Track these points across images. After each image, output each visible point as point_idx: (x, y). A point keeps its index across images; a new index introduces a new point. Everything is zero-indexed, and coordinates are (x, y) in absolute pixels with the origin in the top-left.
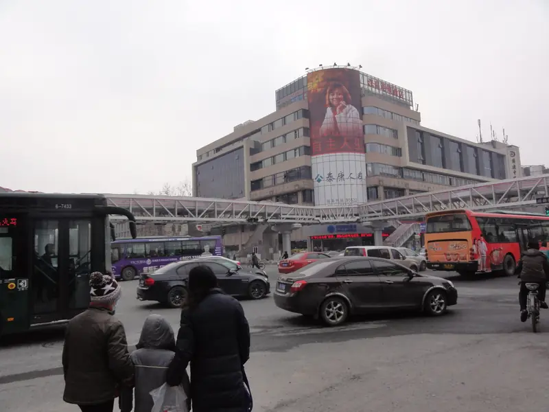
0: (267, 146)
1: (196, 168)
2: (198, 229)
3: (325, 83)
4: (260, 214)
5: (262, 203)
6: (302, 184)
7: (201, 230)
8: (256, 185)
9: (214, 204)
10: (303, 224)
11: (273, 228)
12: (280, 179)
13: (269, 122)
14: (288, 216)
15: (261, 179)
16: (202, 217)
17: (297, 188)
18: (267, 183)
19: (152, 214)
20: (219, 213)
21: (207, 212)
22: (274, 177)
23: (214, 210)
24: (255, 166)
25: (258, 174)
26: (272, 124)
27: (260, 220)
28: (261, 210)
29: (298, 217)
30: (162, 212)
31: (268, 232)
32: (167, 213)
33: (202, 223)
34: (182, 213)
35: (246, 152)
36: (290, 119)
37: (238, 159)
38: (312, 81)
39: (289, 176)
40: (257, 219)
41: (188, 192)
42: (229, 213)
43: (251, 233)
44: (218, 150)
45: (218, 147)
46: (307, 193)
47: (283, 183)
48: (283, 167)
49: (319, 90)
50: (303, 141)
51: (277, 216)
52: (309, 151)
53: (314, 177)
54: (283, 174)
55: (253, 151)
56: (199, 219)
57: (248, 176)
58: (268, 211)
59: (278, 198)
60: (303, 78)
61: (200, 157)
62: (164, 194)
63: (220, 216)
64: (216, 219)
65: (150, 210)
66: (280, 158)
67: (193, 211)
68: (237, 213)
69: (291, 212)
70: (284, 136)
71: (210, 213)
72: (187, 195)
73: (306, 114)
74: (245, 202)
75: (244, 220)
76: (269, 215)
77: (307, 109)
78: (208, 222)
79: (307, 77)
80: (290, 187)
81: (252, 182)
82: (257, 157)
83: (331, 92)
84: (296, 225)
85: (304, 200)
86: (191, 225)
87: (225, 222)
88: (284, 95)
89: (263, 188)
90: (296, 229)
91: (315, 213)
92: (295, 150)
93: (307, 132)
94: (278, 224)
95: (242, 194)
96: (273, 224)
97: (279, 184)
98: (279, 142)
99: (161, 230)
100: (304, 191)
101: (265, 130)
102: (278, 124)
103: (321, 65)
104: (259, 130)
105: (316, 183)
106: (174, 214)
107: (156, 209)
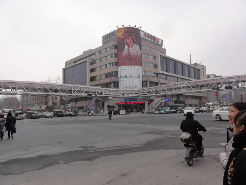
0: (98, 61)
1: (64, 70)
2: (64, 99)
3: (125, 34)
4: (93, 92)
5: (94, 87)
6: (114, 79)
7: (66, 99)
8: (93, 79)
9: (72, 87)
10: (113, 97)
11: (99, 99)
12: (104, 77)
13: (99, 50)
14: (106, 94)
15: (95, 77)
16: (66, 93)
17: (111, 81)
18: (97, 78)
19: (41, 91)
20: (74, 91)
21: (68, 91)
22: (101, 76)
23: (71, 90)
24: (92, 70)
25: (93, 74)
26: (100, 51)
27: (93, 95)
28: (94, 91)
29: (111, 94)
30: (46, 90)
31: (97, 101)
32: (49, 91)
33: (66, 96)
34: (56, 91)
35: (88, 63)
36: (109, 49)
37: (84, 66)
38: (119, 33)
39: (108, 75)
40: (92, 95)
41: (60, 81)
42: (79, 91)
43: (90, 101)
44: (75, 62)
45: (75, 61)
46: (115, 83)
47: (105, 79)
48: (104, 71)
49: (122, 37)
50: (115, 60)
51: (101, 93)
52: (117, 64)
53: (119, 75)
54: (105, 74)
55: (91, 64)
56: (64, 94)
57: (89, 75)
58: (97, 91)
59: (103, 85)
60: (115, 31)
61: (66, 65)
62: (48, 82)
63: (74, 93)
64: (73, 94)
65: (40, 89)
66: (103, 67)
67: (61, 90)
68: (82, 92)
69: (108, 92)
70: (106, 57)
71: (70, 91)
72: (59, 83)
73: (116, 47)
74: (88, 87)
75: (86, 95)
76: (98, 93)
77: (116, 45)
78: (68, 96)
79: (117, 31)
80: (108, 80)
81: (91, 78)
82: (93, 66)
83: (128, 38)
84: (110, 98)
85: (114, 87)
86: (61, 97)
87: (77, 96)
88: (106, 38)
89: (96, 80)
90: (110, 99)
91: (119, 92)
92: (111, 63)
93: (116, 55)
94: (102, 97)
95: (86, 83)
96: (100, 97)
97: (103, 79)
98: (103, 59)
100: (114, 82)
101: (97, 54)
102: (103, 51)
103: (123, 25)
104: (94, 54)
105: (120, 79)
106: (52, 92)
107: (43, 89)
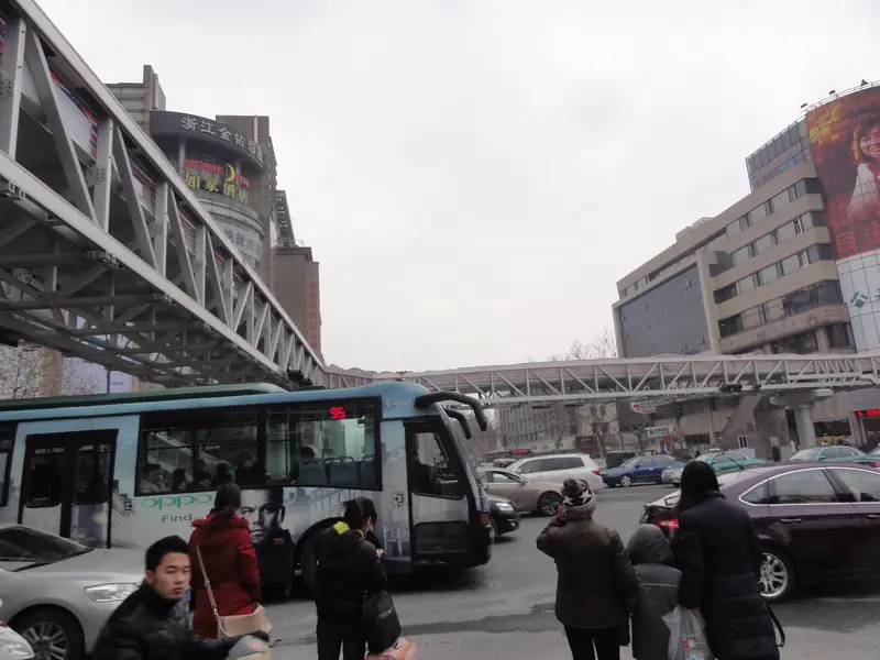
0: (742, 257)
1: (619, 310)
2: (635, 410)
3: (847, 122)
4: (745, 377)
5: (744, 357)
6: (823, 314)
7: (640, 411)
8: (729, 326)
9: (658, 366)
10: (836, 389)
11: (772, 400)
12: (776, 311)
13: (742, 214)
14: (801, 377)
15: (738, 316)
16: (641, 389)
17: (813, 322)
18: (749, 321)
19: (559, 389)
20: (668, 380)
22: (763, 309)
23: (659, 378)
24: (723, 295)
25: (730, 308)
26: (746, 216)
27: (746, 387)
28: (747, 370)
29: (832, 375)
30: (574, 386)
31: (764, 409)
32: (583, 388)
33: (641, 399)
34: (606, 385)
35: (703, 272)
36: (781, 202)
37: (690, 285)
38: (818, 125)
39: (792, 303)
40: (741, 387)
41: (611, 351)
42: (687, 379)
43: (730, 412)
44: (652, 276)
45: (652, 271)
46: (837, 332)
47: (782, 318)
48: (776, 288)
49: (835, 137)
50: (814, 235)
51: (778, 378)
52: (828, 252)
53: (847, 296)
54: (780, 301)
55: (715, 270)
56: (635, 393)
57: (712, 314)
58: (759, 370)
59: (777, 345)
60: (797, 125)
61: (623, 292)
62: (573, 358)
63: (670, 385)
64: (665, 391)
65: (557, 385)
66: (769, 275)
67: (624, 381)
68: (700, 379)
69: (806, 369)
70: (774, 233)
71: (653, 382)
72: (610, 356)
73: (813, 185)
74: (713, 357)
75: (714, 389)
76: (763, 376)
77: (814, 176)
78: (650, 397)
79: (806, 121)
80: (798, 322)
81: (720, 322)
82: (725, 279)
83: (864, 134)
84: (820, 393)
85: (832, 345)
86: (622, 404)
87: (681, 395)
88: (762, 164)
89: (743, 329)
90: (823, 398)
91: (860, 367)
92: (799, 254)
93: (819, 218)
94: (782, 393)
95: (704, 344)
96: (774, 393)
97: (773, 321)
98: (764, 244)
99: (573, 415)
100: (829, 327)
101: (734, 229)
102: (759, 214)
103: (832, 92)
104: (723, 231)
105: (853, 311)
106: (594, 388)
107: (565, 382)
